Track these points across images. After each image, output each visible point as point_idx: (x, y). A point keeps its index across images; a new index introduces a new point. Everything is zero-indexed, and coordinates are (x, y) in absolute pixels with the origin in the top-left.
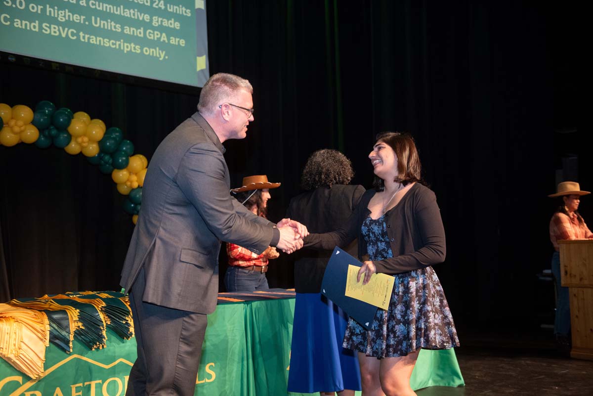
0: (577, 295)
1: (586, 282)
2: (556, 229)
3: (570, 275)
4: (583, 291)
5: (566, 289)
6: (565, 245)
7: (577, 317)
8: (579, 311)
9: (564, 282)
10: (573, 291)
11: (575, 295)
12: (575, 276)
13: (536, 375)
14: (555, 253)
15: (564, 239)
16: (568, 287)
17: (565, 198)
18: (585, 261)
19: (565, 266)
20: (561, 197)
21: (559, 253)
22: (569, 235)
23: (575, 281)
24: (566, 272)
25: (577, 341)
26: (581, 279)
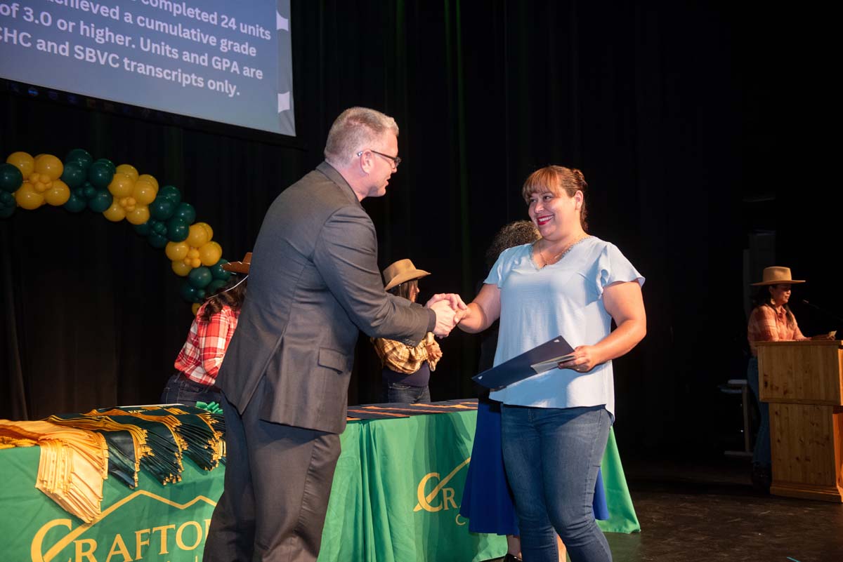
0: (779, 413)
1: (791, 397)
2: (757, 325)
3: (772, 386)
4: (787, 409)
5: (766, 405)
6: (764, 347)
7: (779, 441)
8: (781, 433)
9: (762, 395)
10: (774, 407)
11: (776, 413)
12: (777, 388)
13: (730, 517)
14: (751, 360)
15: (765, 340)
16: (767, 403)
17: (771, 287)
18: (791, 368)
19: (765, 375)
20: (767, 287)
21: (757, 358)
22: (772, 335)
23: (777, 395)
24: (766, 384)
25: (778, 473)
26: (785, 392)
